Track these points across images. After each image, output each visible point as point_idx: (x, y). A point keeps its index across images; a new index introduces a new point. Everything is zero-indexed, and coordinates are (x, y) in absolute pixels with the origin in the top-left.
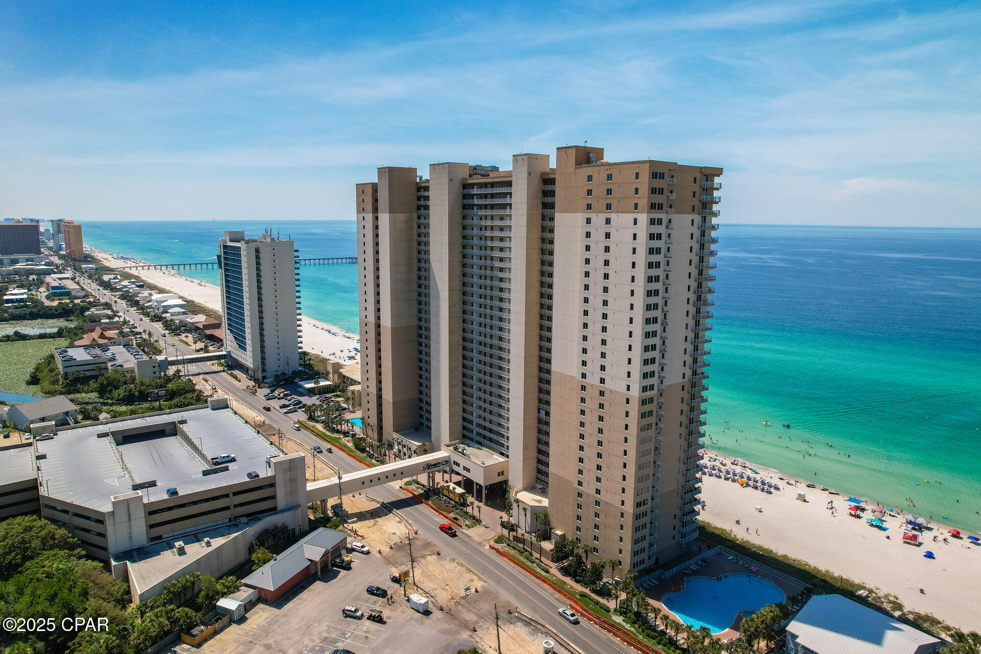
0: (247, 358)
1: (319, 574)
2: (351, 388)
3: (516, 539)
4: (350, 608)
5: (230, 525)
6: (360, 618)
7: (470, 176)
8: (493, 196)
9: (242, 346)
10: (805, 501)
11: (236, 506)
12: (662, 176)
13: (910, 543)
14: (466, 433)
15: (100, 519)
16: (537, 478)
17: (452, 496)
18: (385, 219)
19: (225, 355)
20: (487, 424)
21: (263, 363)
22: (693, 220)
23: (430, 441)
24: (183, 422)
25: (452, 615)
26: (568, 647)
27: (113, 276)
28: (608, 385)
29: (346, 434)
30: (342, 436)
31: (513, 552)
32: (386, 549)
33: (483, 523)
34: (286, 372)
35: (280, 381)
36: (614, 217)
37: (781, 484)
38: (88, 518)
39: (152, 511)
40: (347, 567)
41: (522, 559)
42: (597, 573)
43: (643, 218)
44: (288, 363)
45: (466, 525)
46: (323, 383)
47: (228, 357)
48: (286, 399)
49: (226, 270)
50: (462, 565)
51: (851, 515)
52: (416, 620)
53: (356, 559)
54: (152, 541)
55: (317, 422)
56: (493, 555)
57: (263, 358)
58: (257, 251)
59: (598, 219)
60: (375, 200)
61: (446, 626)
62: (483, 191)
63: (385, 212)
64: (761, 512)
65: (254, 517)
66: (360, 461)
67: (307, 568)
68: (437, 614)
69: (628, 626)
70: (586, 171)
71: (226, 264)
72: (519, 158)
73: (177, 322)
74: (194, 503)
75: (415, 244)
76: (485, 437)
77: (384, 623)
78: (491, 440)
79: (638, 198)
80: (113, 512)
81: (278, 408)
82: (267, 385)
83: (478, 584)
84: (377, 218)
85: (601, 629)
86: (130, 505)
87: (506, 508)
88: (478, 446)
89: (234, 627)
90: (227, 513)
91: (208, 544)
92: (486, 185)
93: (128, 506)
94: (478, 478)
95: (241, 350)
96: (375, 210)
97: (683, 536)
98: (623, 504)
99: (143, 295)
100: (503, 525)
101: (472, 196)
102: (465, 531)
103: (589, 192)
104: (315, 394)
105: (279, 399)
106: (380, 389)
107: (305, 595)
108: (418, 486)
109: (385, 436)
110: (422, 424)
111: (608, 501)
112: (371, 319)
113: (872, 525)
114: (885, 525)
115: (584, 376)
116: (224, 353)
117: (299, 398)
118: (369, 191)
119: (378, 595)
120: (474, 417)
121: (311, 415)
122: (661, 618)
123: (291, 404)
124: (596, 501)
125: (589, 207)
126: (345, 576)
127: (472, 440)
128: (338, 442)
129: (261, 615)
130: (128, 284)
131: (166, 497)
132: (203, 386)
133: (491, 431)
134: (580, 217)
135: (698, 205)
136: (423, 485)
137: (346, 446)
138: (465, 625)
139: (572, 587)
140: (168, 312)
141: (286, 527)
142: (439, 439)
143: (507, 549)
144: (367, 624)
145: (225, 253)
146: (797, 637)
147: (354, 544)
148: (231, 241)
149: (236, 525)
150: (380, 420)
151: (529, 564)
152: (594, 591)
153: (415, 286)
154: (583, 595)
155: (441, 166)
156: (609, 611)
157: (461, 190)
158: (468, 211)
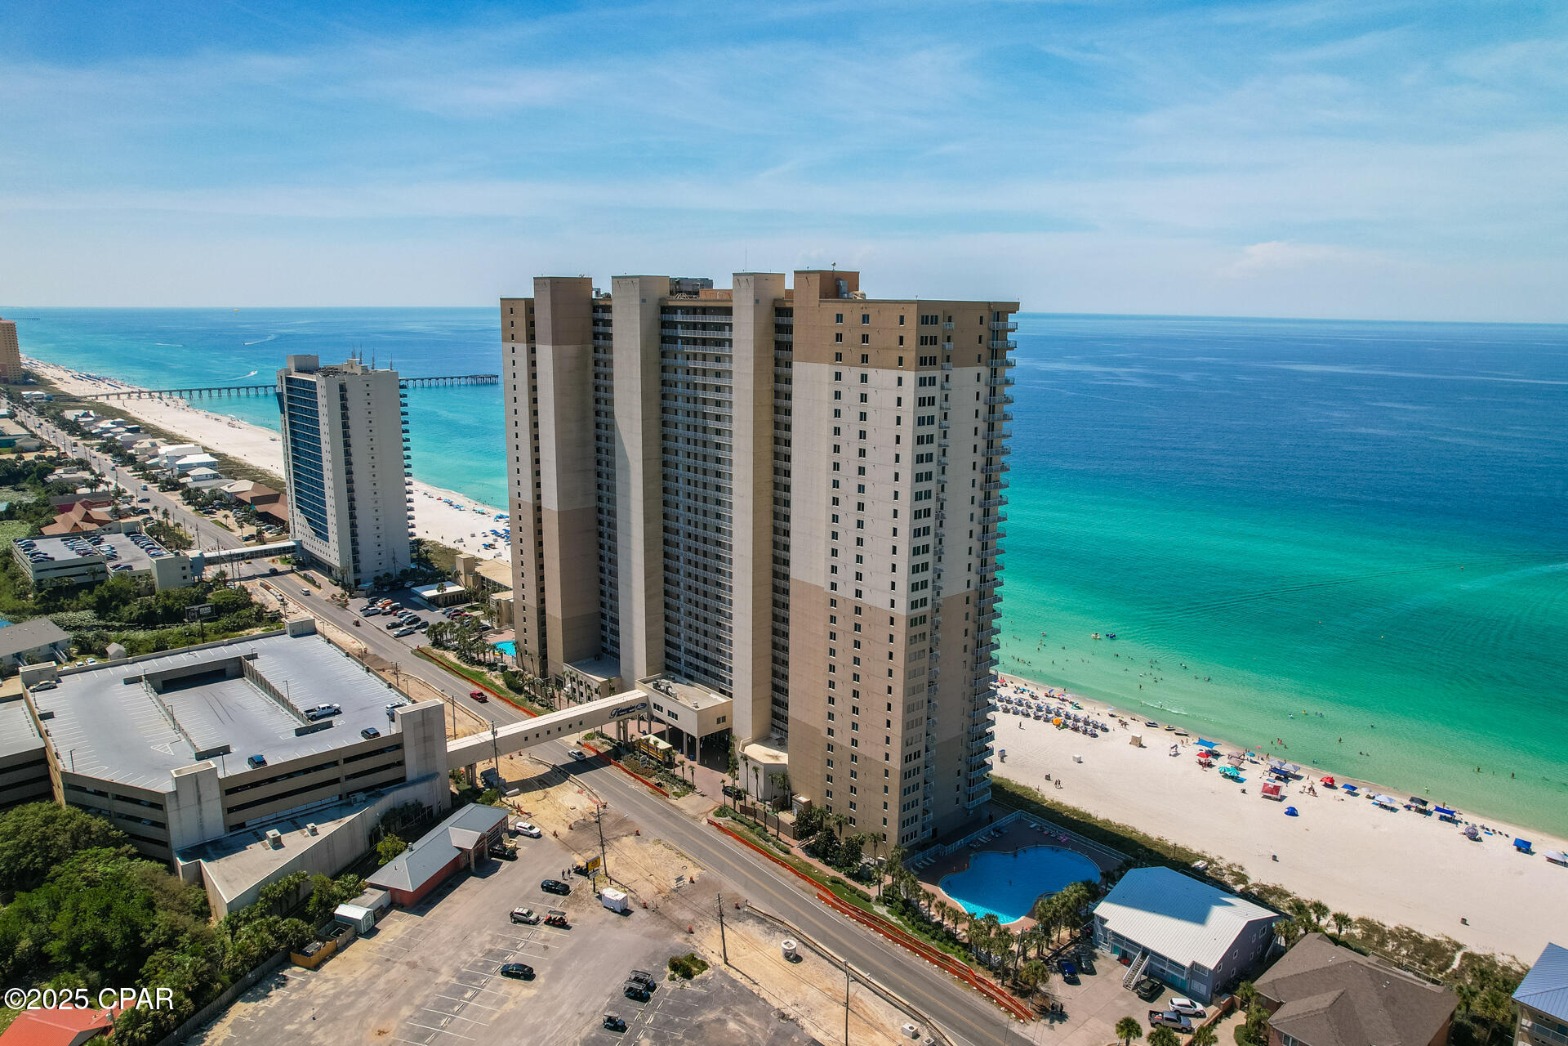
0: (331, 552)
1: (473, 866)
2: (496, 596)
3: (744, 810)
4: (520, 911)
5: (341, 805)
6: (535, 923)
7: (671, 293)
8: (704, 326)
9: (321, 533)
10: (1141, 746)
12: (934, 320)
13: (1269, 798)
14: (671, 663)
15: (156, 802)
16: (772, 725)
17: (653, 753)
18: (545, 353)
19: (293, 547)
20: (701, 650)
21: (356, 560)
22: (979, 374)
23: (619, 675)
24: (253, 657)
25: (660, 914)
26: (816, 948)
27: (81, 412)
28: (866, 598)
29: (492, 666)
30: (485, 670)
31: (740, 828)
32: (563, 831)
33: (698, 790)
34: (392, 571)
35: (383, 586)
36: (871, 373)
37: (1111, 723)
38: (138, 802)
39: (231, 788)
40: (512, 856)
41: (753, 836)
42: (854, 850)
43: (910, 377)
44: (394, 558)
45: (674, 793)
46: (451, 589)
47: (298, 550)
48: (395, 615)
49: (291, 416)
50: (670, 848)
51: (1200, 763)
52: (611, 922)
53: (524, 845)
54: (231, 831)
55: (446, 648)
56: (713, 833)
57: (355, 552)
58: (343, 388)
59: (851, 374)
60: (531, 324)
61: (652, 928)
62: (690, 319)
63: (545, 343)
64: (1080, 762)
65: (374, 792)
66: (516, 707)
67: (456, 859)
68: (639, 914)
69: (893, 919)
70: (834, 307)
71: (290, 407)
72: (741, 278)
73: (206, 491)
74: (290, 776)
75: (591, 389)
76: (697, 668)
77: (569, 928)
78: (706, 672)
79: (903, 349)
80: (176, 793)
81: (385, 629)
82: (364, 593)
83: (694, 872)
84: (533, 351)
85: (859, 924)
86: (200, 782)
87: (729, 767)
88: (688, 681)
89: (361, 941)
90: (336, 789)
91: (314, 832)
92: (694, 310)
93: (197, 784)
94: (690, 726)
95: (319, 540)
96: (531, 338)
97: (970, 798)
98: (887, 759)
99: (142, 446)
100: (726, 791)
101: (674, 325)
102: (673, 801)
103: (839, 337)
104: (440, 606)
105: (384, 614)
106: (542, 601)
107: (456, 896)
108: (604, 740)
109: (551, 669)
110: (604, 650)
111: (868, 755)
112: (528, 497)
113: (1226, 776)
114: (1242, 775)
115: (834, 586)
116: (292, 543)
117: (415, 613)
118: (521, 310)
119: (557, 892)
120: (682, 640)
121: (437, 639)
122: (936, 906)
123: (404, 622)
124: (852, 755)
125: (839, 357)
126: (509, 869)
127: (679, 672)
128: (480, 678)
129: (397, 925)
130: (110, 426)
131: (248, 768)
132: (266, 596)
133: (706, 659)
134: (826, 370)
135: (985, 354)
136: (610, 739)
137: (493, 684)
138: (678, 926)
139: (820, 871)
140: (188, 476)
141: (420, 804)
142: (632, 672)
143: (732, 824)
144: (545, 930)
145: (289, 389)
146: (1107, 921)
147: (519, 824)
148: (299, 370)
149: (350, 804)
150: (543, 645)
151: (763, 843)
152: (850, 875)
153: (592, 450)
154: (835, 881)
155: (629, 280)
156: (869, 901)
157: (658, 315)
158: (669, 347)
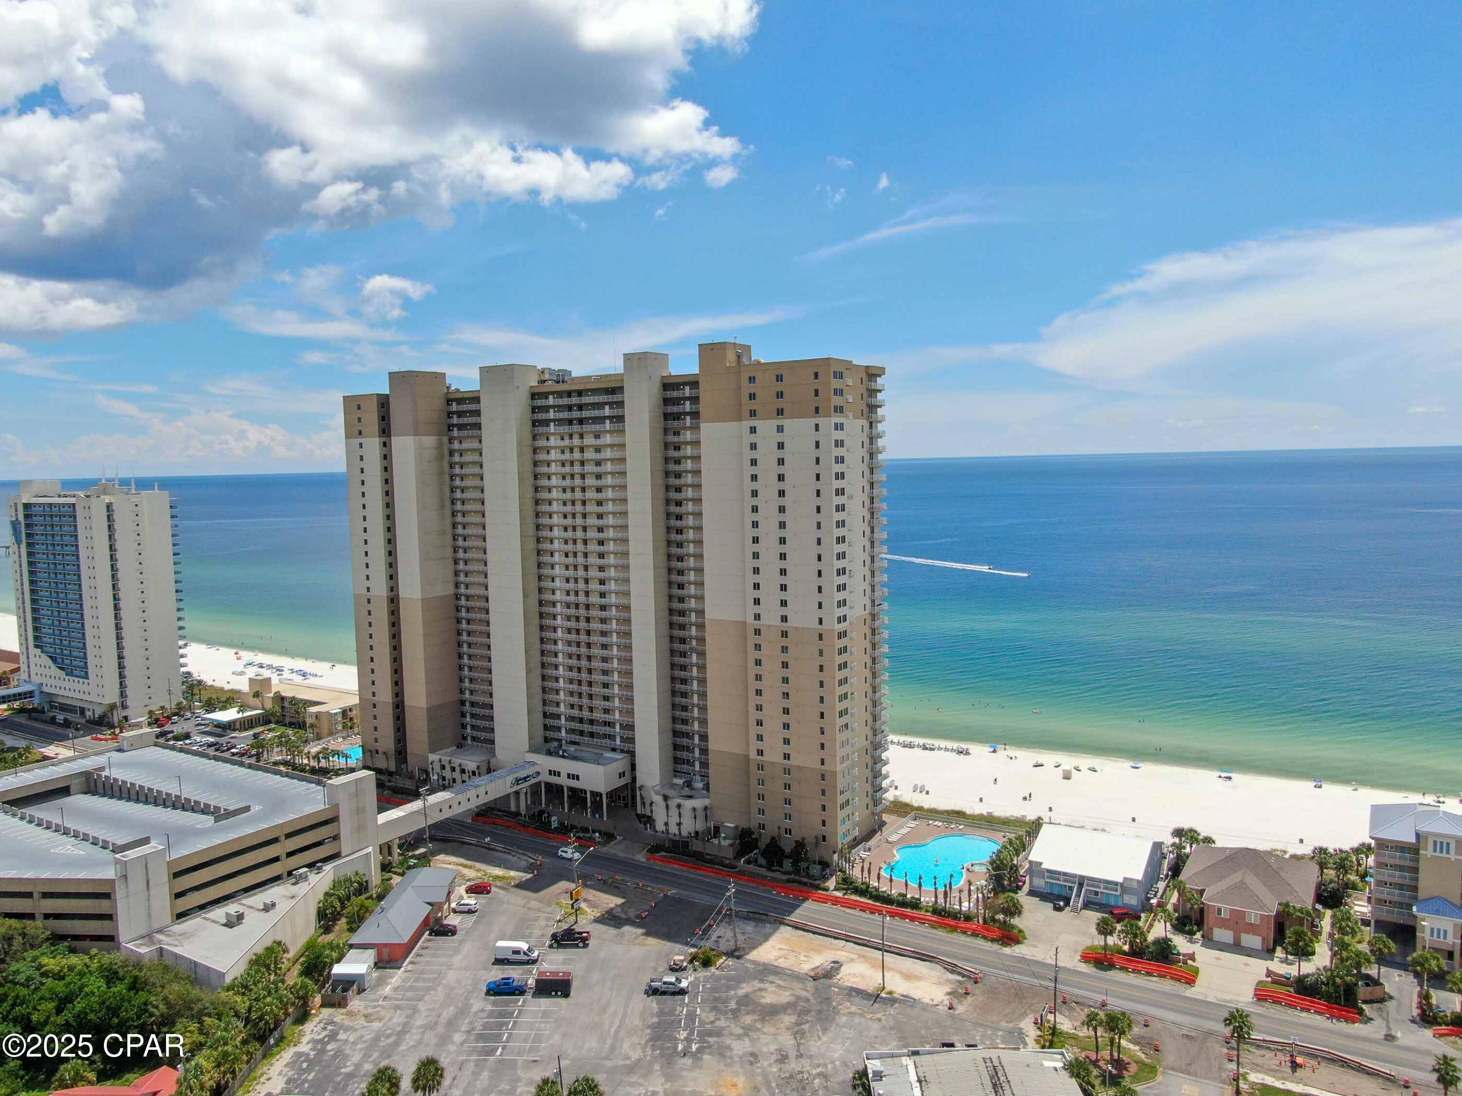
0: (91, 689)
7: (541, 382)
8: (580, 407)
9: (76, 673)
11: (290, 854)
12: (841, 376)
14: (551, 734)
15: (101, 892)
16: (675, 771)
19: (30, 692)
20: (585, 714)
21: (123, 695)
22: (863, 426)
23: (493, 755)
24: (104, 770)
28: (793, 622)
36: (786, 423)
39: (178, 870)
44: (169, 690)
46: (249, 712)
49: (29, 545)
57: (123, 686)
58: (111, 508)
59: (767, 427)
62: (565, 401)
63: (402, 435)
70: (746, 371)
71: (31, 535)
72: (633, 357)
75: (447, 478)
78: (592, 735)
79: (820, 400)
80: (125, 877)
84: (388, 444)
86: (148, 865)
90: (275, 867)
92: (568, 394)
93: (146, 867)
94: (595, 783)
95: (72, 678)
96: (385, 431)
97: (874, 805)
98: (823, 764)
101: (546, 409)
103: (752, 396)
106: (399, 695)
110: (464, 738)
111: (802, 764)
112: (380, 590)
115: (757, 617)
118: (371, 405)
120: (563, 708)
124: (785, 769)
125: (753, 413)
127: (560, 741)
134: (741, 426)
135: (867, 409)
145: (27, 516)
150: (398, 741)
153: (449, 538)
155: (499, 370)
157: (529, 401)
158: (541, 430)
